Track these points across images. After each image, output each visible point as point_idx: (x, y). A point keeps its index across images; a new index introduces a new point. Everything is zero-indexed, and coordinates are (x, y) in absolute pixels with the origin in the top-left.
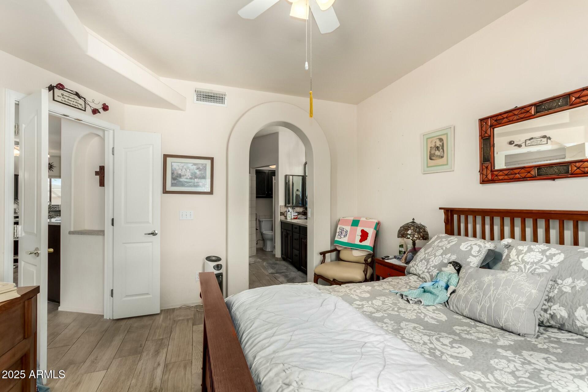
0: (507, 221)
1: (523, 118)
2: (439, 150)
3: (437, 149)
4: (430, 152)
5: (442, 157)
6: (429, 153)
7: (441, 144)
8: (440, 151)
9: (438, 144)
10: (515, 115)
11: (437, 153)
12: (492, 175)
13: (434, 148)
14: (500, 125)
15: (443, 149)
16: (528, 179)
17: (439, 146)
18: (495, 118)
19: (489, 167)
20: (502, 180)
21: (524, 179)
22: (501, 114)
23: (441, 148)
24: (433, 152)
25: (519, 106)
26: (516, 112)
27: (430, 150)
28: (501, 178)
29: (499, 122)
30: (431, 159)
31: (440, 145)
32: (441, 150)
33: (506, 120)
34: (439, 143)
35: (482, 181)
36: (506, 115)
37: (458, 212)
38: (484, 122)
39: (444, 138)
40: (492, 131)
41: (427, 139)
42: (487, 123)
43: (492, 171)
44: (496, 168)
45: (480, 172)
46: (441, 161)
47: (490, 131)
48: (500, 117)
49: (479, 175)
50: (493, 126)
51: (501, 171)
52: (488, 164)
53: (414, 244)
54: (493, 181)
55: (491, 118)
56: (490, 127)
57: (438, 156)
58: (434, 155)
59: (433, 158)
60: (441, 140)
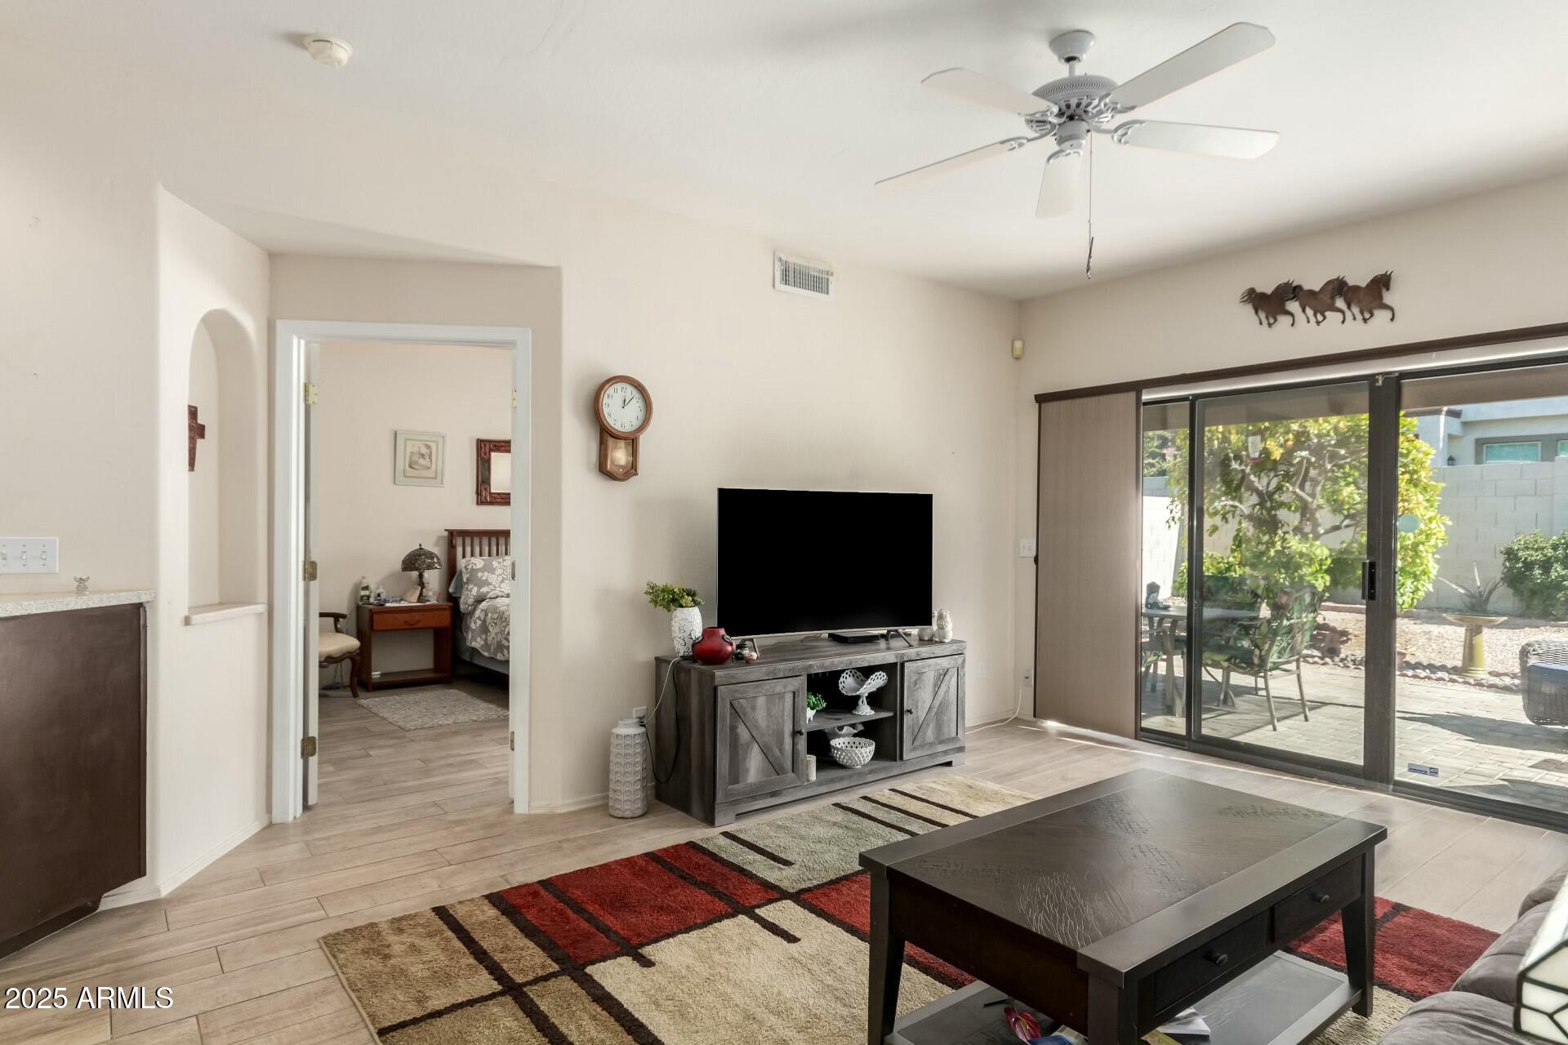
0: (494, 541)
2: (424, 459)
3: (421, 457)
4: (410, 458)
5: (429, 468)
6: (409, 460)
7: (428, 451)
8: (427, 461)
9: (424, 450)
11: (421, 461)
12: (491, 497)
13: (416, 454)
14: (497, 451)
15: (430, 457)
17: (425, 453)
18: (494, 444)
19: (488, 490)
20: (494, 503)
22: (499, 442)
23: (428, 456)
24: (415, 458)
27: (411, 455)
28: (498, 500)
29: (497, 448)
30: (410, 467)
31: (427, 453)
32: (429, 460)
33: (503, 448)
34: (426, 450)
35: (481, 501)
36: (503, 444)
37: (464, 533)
38: (481, 444)
39: (433, 446)
40: (490, 455)
41: (406, 440)
42: (485, 445)
43: (490, 493)
44: (492, 491)
45: (478, 493)
46: (426, 473)
47: (488, 454)
48: (498, 444)
49: (475, 496)
50: (491, 450)
51: (498, 494)
52: (486, 486)
53: (421, 576)
54: (491, 503)
55: (490, 442)
56: (487, 450)
57: (423, 466)
58: (416, 463)
59: (414, 466)
60: (428, 447)
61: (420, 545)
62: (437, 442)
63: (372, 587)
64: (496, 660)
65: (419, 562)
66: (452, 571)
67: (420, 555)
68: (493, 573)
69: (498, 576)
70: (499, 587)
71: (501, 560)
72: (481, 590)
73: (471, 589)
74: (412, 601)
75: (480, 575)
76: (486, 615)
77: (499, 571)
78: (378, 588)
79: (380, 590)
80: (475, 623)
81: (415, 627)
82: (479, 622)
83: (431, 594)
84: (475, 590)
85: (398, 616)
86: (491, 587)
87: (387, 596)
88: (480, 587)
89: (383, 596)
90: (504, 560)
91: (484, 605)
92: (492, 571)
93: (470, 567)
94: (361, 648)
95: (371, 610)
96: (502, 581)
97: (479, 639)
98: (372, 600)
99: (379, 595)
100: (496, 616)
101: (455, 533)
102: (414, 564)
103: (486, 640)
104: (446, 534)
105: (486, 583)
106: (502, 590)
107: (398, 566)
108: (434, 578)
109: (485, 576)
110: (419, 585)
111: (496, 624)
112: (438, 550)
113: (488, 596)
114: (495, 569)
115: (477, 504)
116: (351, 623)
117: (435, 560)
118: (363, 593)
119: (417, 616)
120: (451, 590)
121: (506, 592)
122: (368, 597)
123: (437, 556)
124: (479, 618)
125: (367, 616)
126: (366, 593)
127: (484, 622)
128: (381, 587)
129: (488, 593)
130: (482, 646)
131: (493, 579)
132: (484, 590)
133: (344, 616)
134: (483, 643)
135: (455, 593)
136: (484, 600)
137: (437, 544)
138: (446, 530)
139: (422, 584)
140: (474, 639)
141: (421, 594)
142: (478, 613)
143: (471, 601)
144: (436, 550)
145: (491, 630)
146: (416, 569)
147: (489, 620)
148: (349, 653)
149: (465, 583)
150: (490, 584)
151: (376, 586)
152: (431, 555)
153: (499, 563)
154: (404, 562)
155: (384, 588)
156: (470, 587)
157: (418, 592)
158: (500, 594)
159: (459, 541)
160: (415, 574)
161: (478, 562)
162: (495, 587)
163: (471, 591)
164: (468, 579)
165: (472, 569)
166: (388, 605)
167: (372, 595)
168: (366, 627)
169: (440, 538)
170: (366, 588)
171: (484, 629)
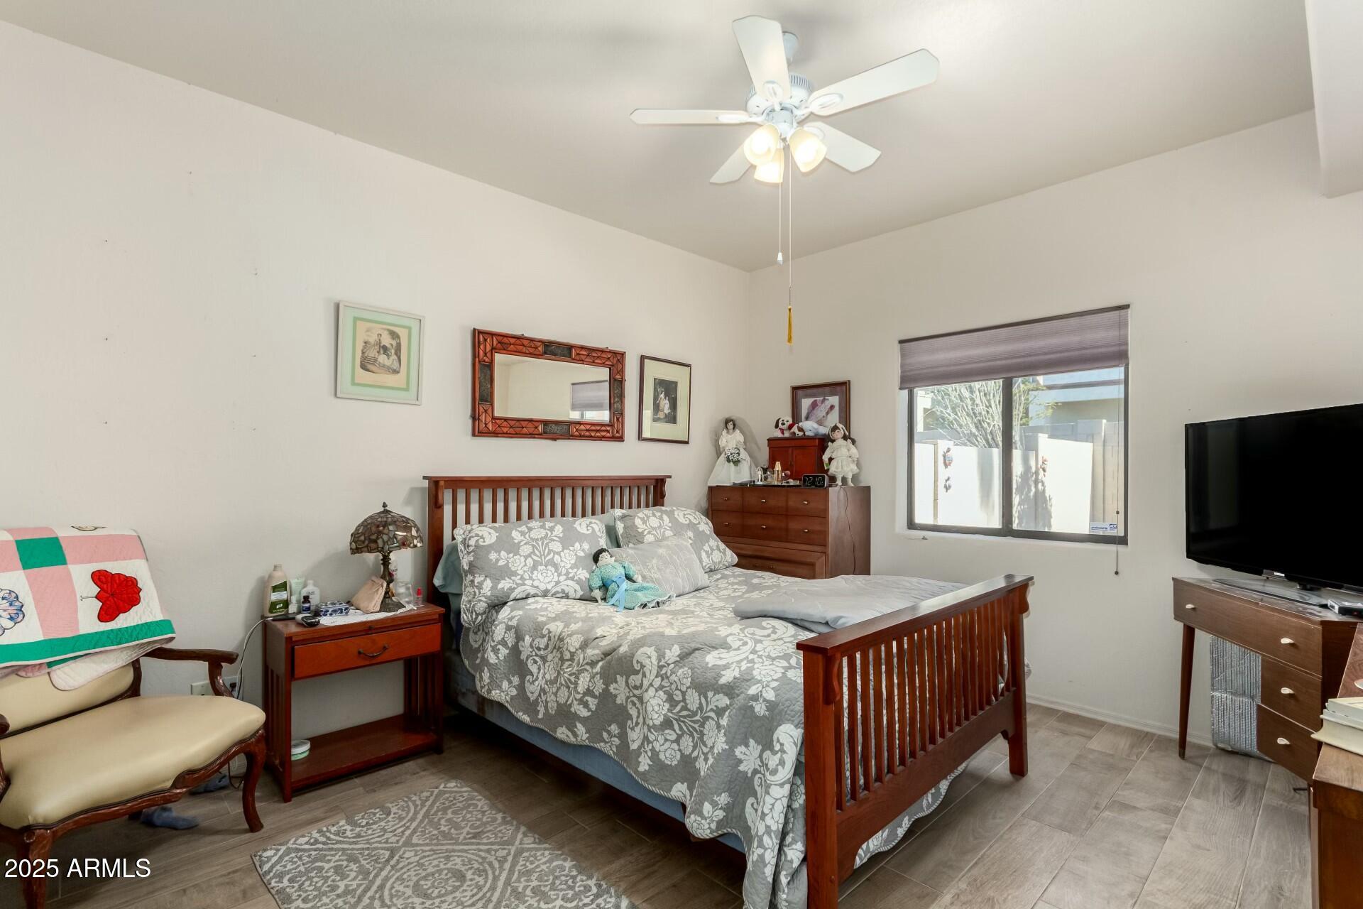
1: (530, 354)
2: (388, 355)
3: (382, 352)
4: (363, 353)
6: (361, 354)
7: (394, 343)
8: (391, 358)
9: (387, 340)
10: (523, 345)
11: (382, 359)
12: (494, 423)
13: (374, 345)
14: (504, 352)
16: (536, 436)
17: (388, 346)
18: (500, 338)
19: (490, 412)
20: (507, 433)
21: (531, 436)
22: (507, 336)
23: (393, 351)
24: (372, 353)
25: (527, 335)
26: (525, 342)
27: (365, 347)
28: (505, 430)
29: (505, 346)
30: (363, 367)
31: (392, 345)
32: (395, 357)
34: (390, 340)
35: (478, 432)
36: (512, 341)
37: (456, 483)
38: (479, 337)
39: (403, 333)
40: (492, 356)
41: (356, 319)
42: (486, 340)
43: (494, 418)
44: (497, 414)
45: (475, 417)
46: (390, 379)
47: (489, 355)
48: (505, 340)
49: (470, 422)
50: (493, 349)
51: (506, 420)
52: (487, 405)
53: (386, 561)
54: (495, 434)
55: (492, 334)
56: (488, 348)
57: (384, 366)
58: (374, 361)
59: (370, 367)
60: (394, 335)
61: (385, 505)
62: (409, 329)
63: (294, 583)
64: (556, 739)
65: (385, 537)
66: (435, 551)
67: (385, 525)
68: (517, 553)
69: (526, 557)
70: (531, 578)
71: (524, 528)
72: (500, 586)
73: (481, 583)
74: (369, 611)
75: (493, 556)
76: (519, 637)
77: (526, 550)
78: (305, 586)
79: (310, 588)
80: (496, 651)
81: (379, 660)
82: (504, 652)
83: (402, 590)
84: (488, 584)
85: (343, 642)
86: (517, 579)
87: (321, 601)
88: (496, 580)
89: (315, 600)
90: (530, 529)
91: (505, 613)
92: (514, 549)
93: (472, 542)
94: (266, 725)
95: (289, 639)
96: (534, 568)
97: (505, 685)
98: (293, 608)
99: (306, 599)
100: (542, 643)
101: (442, 483)
102: (375, 541)
103: (521, 688)
104: (426, 484)
105: (507, 572)
106: (536, 583)
107: (345, 542)
108: (405, 563)
109: (502, 558)
110: (383, 577)
111: (544, 659)
112: (411, 510)
113: (512, 597)
114: (518, 546)
115: (474, 435)
116: (249, 670)
117: (414, 532)
118: (275, 597)
119: (381, 639)
120: (437, 581)
121: (543, 587)
122: (286, 604)
123: (415, 526)
124: (503, 642)
125: (280, 650)
126: (283, 595)
127: (515, 651)
128: (310, 582)
129: (512, 590)
130: (512, 698)
131: (518, 564)
132: (505, 584)
133: (230, 658)
134: (514, 692)
135: (443, 586)
136: (505, 603)
137: (408, 502)
138: (425, 478)
139: (388, 576)
140: (494, 684)
141: (388, 594)
142: (499, 632)
143: (481, 606)
144: (408, 512)
145: (534, 669)
146: (381, 550)
147: (526, 650)
148: (241, 742)
149: (466, 572)
150: (515, 574)
151: (302, 580)
152: (405, 524)
153: (523, 534)
154: (355, 537)
155: (315, 585)
156: (478, 579)
157: (382, 592)
158: (532, 591)
159: (447, 496)
160: (372, 558)
161: (487, 534)
162: (522, 578)
163: (480, 587)
164: (471, 564)
165: (477, 546)
166: (326, 621)
167: (294, 599)
168: (280, 667)
169: (413, 490)
170: (283, 586)
171: (517, 665)
